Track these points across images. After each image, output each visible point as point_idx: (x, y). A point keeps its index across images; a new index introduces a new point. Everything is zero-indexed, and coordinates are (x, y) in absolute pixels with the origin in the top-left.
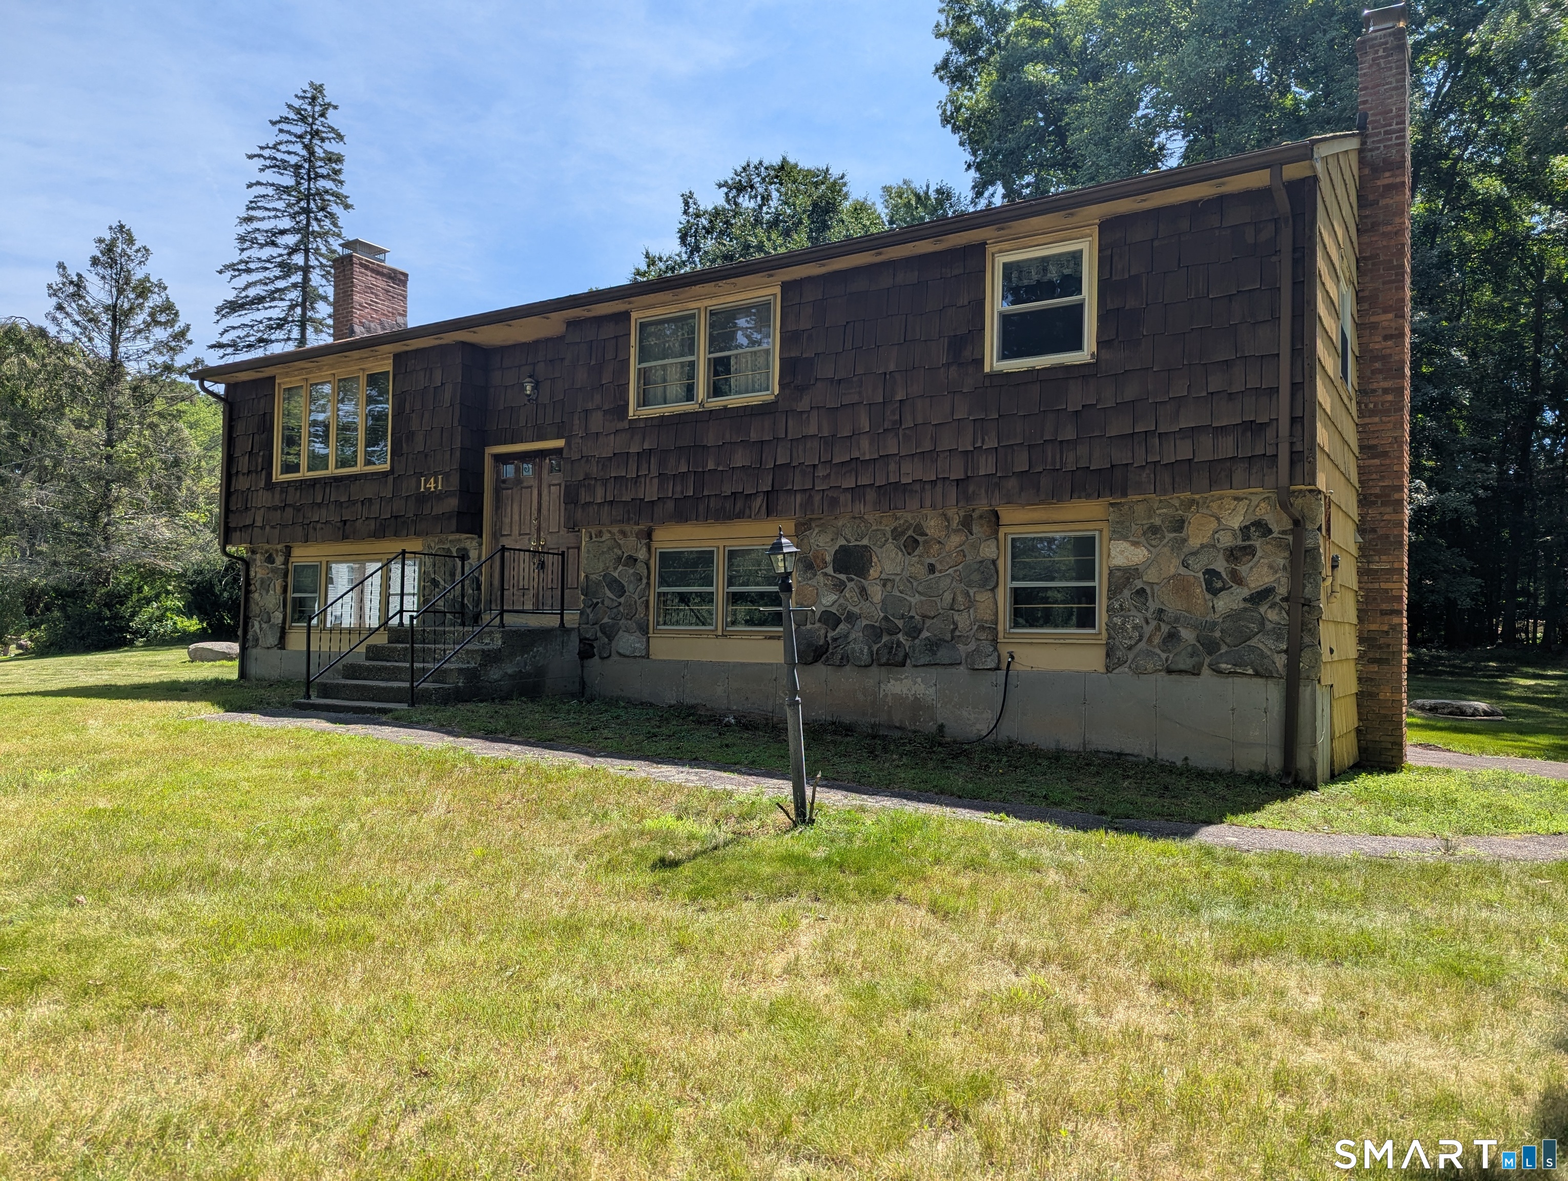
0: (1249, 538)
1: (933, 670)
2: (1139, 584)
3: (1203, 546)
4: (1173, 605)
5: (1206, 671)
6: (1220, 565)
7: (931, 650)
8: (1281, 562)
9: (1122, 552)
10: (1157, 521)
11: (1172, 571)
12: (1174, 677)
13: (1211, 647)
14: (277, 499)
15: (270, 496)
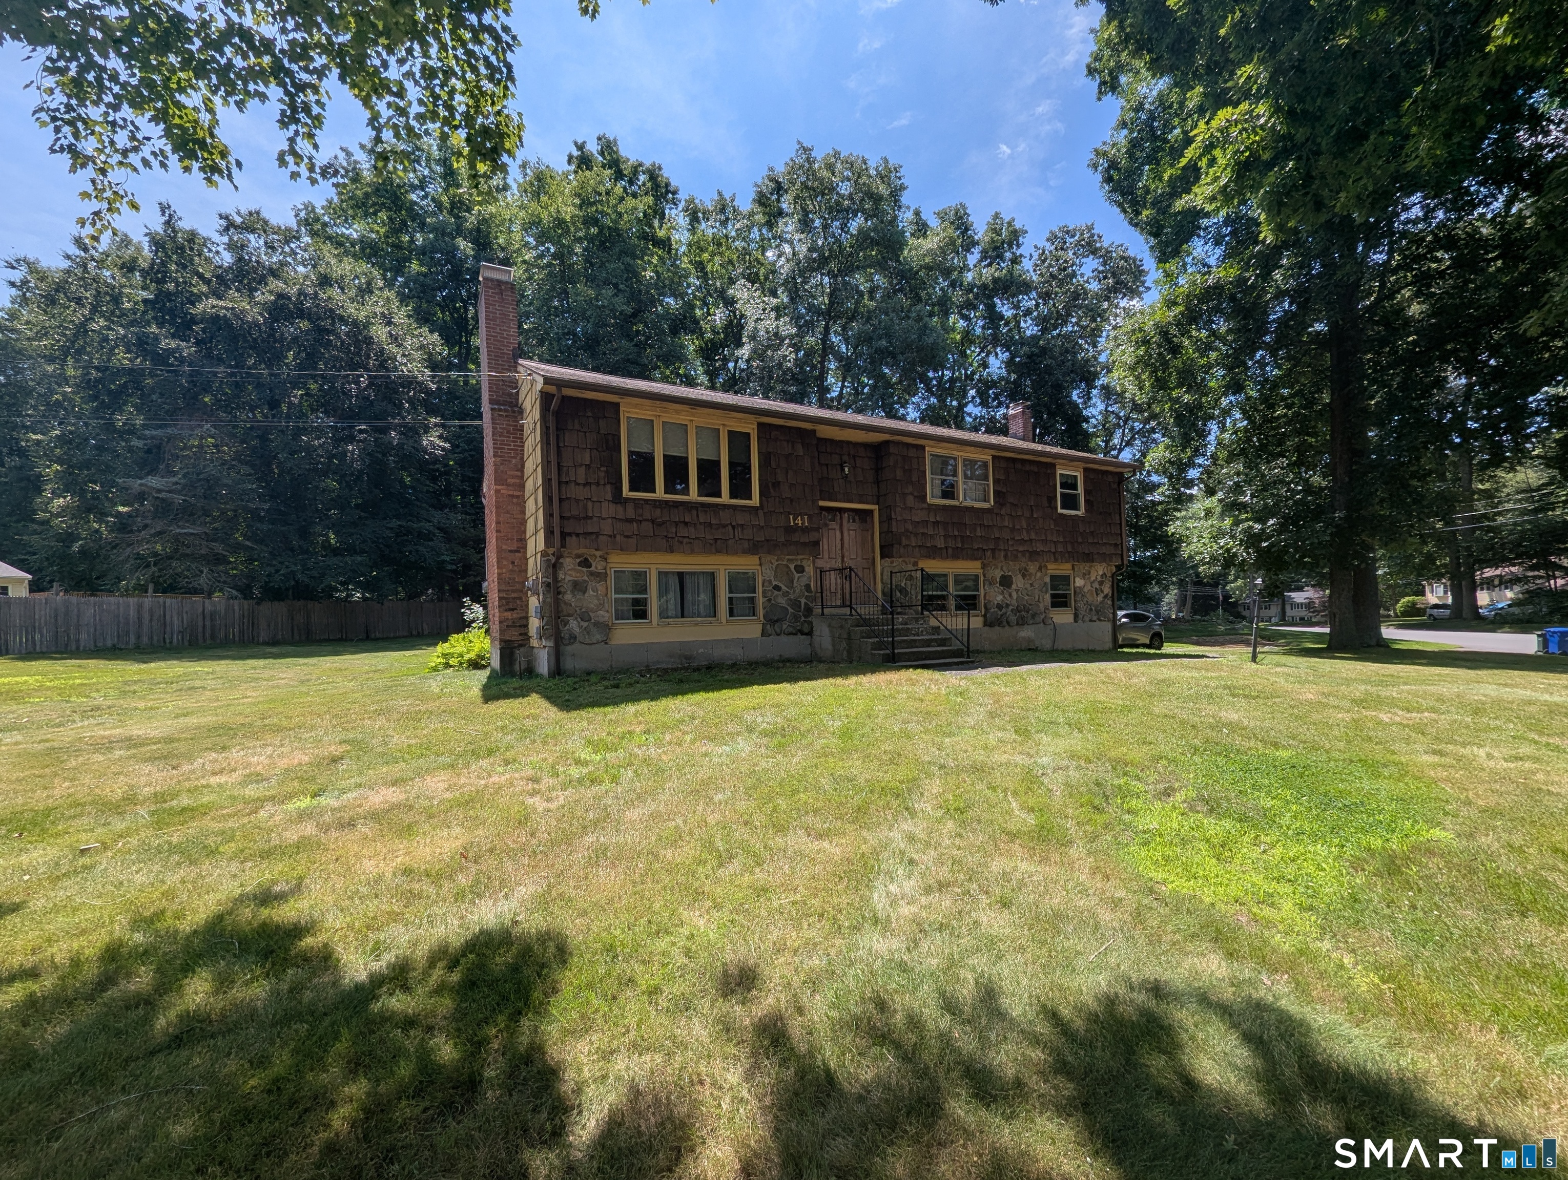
0: (1103, 578)
1: (1034, 626)
2: (1081, 592)
3: (1094, 580)
5: (1097, 620)
6: (1098, 586)
7: (1033, 618)
8: (1109, 586)
9: (1078, 581)
10: (1084, 571)
11: (1089, 588)
12: (1091, 622)
13: (1098, 612)
14: (631, 513)
15: (620, 508)
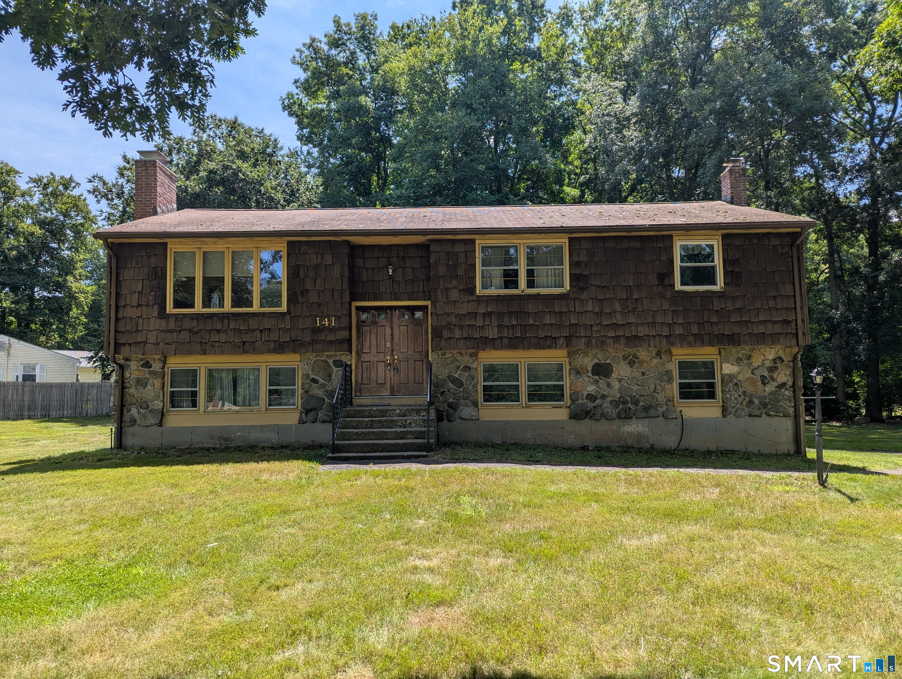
0: (776, 363)
1: (646, 420)
2: (735, 381)
3: (759, 366)
4: (750, 390)
5: (764, 415)
6: (766, 374)
7: (646, 411)
8: (788, 373)
9: (728, 368)
10: (740, 356)
11: (749, 376)
12: (752, 418)
13: (764, 405)
14: (172, 325)
15: (164, 322)
